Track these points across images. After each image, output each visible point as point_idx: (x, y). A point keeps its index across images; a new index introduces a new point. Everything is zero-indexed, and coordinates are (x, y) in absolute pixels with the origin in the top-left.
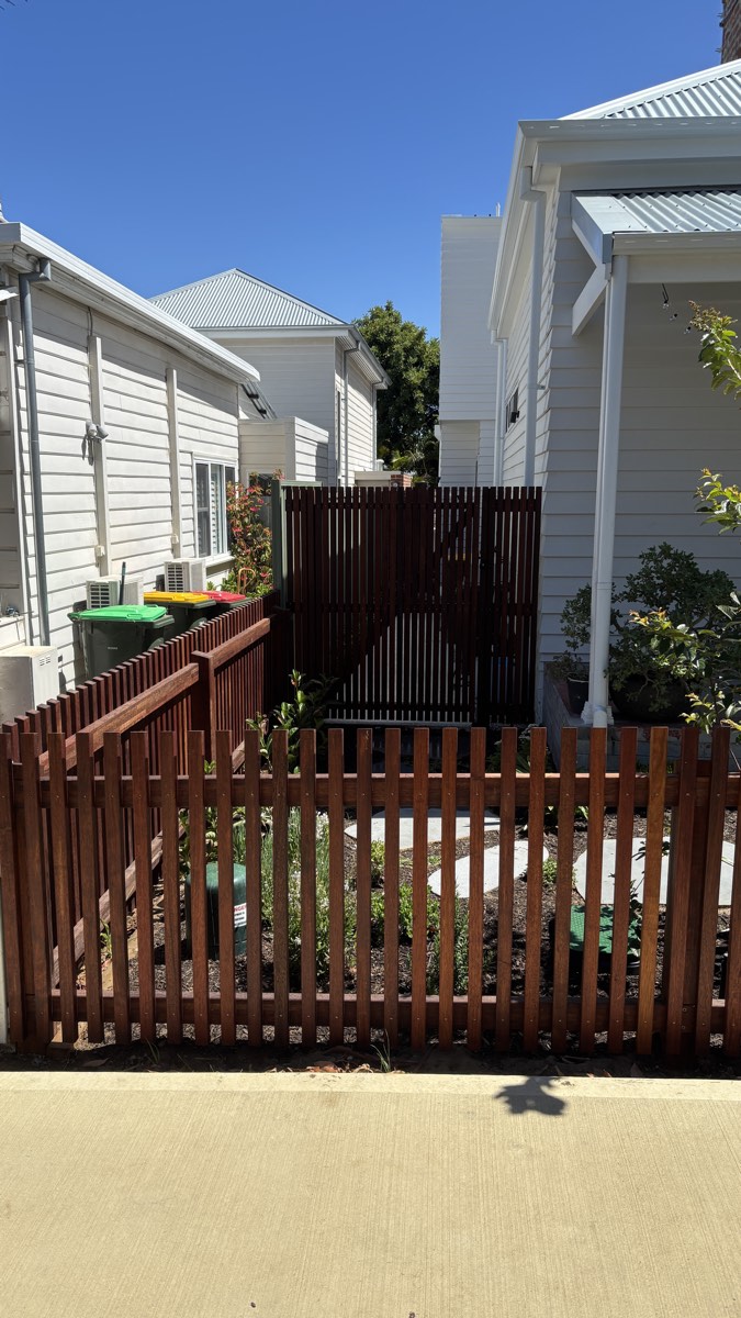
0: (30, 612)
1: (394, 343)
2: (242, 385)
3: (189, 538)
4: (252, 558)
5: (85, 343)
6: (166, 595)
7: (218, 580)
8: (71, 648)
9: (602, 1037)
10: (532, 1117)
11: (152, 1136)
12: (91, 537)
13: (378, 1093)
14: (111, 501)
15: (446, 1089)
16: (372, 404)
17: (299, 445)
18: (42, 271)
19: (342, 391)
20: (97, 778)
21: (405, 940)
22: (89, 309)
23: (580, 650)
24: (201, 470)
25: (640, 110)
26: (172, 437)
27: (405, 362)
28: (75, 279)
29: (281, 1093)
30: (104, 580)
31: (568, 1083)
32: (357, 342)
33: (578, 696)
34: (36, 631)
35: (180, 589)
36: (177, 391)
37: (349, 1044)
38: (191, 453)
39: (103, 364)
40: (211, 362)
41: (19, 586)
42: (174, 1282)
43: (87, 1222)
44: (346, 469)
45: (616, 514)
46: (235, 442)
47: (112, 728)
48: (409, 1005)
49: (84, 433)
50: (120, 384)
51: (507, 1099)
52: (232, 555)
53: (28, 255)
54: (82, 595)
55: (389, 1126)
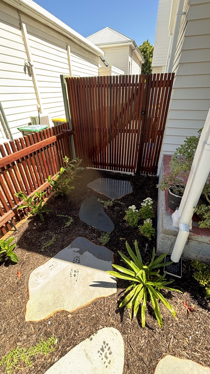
1: (147, 51)
2: (100, 57)
5: (19, 26)
16: (140, 67)
19: (131, 61)
22: (18, 11)
26: (70, 70)
27: (149, 56)
32: (135, 47)
36: (71, 54)
39: (28, 36)
49: (24, 64)
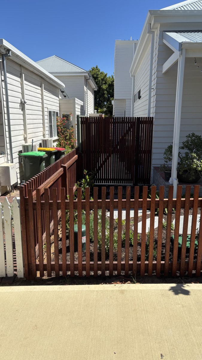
0: (7, 154)
1: (98, 77)
2: (60, 89)
3: (47, 133)
4: (64, 138)
5: (19, 75)
6: (42, 148)
7: (55, 144)
8: (18, 164)
9: (194, 272)
10: (181, 296)
11: (73, 304)
12: (22, 132)
13: (135, 290)
14: (28, 121)
15: (154, 288)
16: (93, 95)
17: (76, 106)
18: (8, 53)
19: (86, 91)
20: (50, 201)
21: (131, 245)
22: (20, 65)
23: (168, 163)
24: (50, 112)
25: (182, 8)
26: (42, 103)
27: (102, 83)
28: (17, 56)
29: (107, 290)
30: (26, 144)
31: (188, 286)
32: (90, 77)
33: (168, 176)
34: (9, 159)
35: (46, 147)
36: (44, 90)
37: (123, 276)
38: (47, 108)
39: (25, 82)
40: (52, 82)
41: (4, 146)
42: (90, 347)
43: (60, 330)
44: (87, 113)
45: (181, 125)
46: (58, 105)
47: (46, 187)
48: (140, 264)
49: (20, 102)
50: (29, 88)
51: (172, 290)
52: (58, 137)
53: (5, 49)
54: (21, 148)
55: (141, 299)
